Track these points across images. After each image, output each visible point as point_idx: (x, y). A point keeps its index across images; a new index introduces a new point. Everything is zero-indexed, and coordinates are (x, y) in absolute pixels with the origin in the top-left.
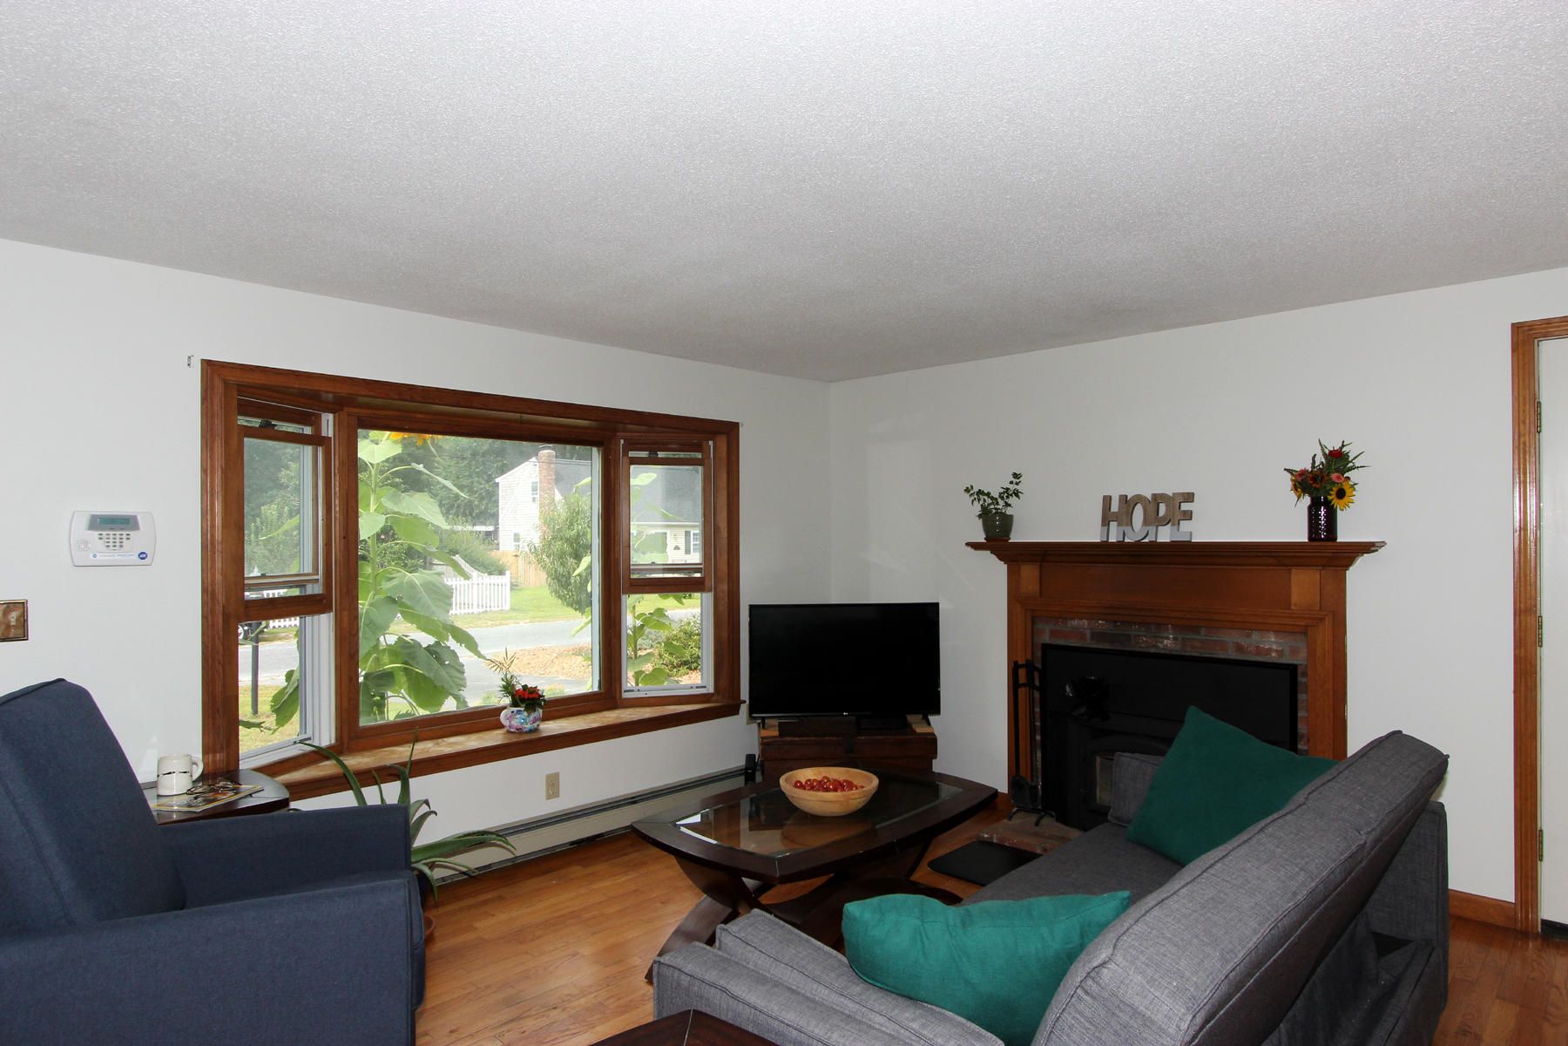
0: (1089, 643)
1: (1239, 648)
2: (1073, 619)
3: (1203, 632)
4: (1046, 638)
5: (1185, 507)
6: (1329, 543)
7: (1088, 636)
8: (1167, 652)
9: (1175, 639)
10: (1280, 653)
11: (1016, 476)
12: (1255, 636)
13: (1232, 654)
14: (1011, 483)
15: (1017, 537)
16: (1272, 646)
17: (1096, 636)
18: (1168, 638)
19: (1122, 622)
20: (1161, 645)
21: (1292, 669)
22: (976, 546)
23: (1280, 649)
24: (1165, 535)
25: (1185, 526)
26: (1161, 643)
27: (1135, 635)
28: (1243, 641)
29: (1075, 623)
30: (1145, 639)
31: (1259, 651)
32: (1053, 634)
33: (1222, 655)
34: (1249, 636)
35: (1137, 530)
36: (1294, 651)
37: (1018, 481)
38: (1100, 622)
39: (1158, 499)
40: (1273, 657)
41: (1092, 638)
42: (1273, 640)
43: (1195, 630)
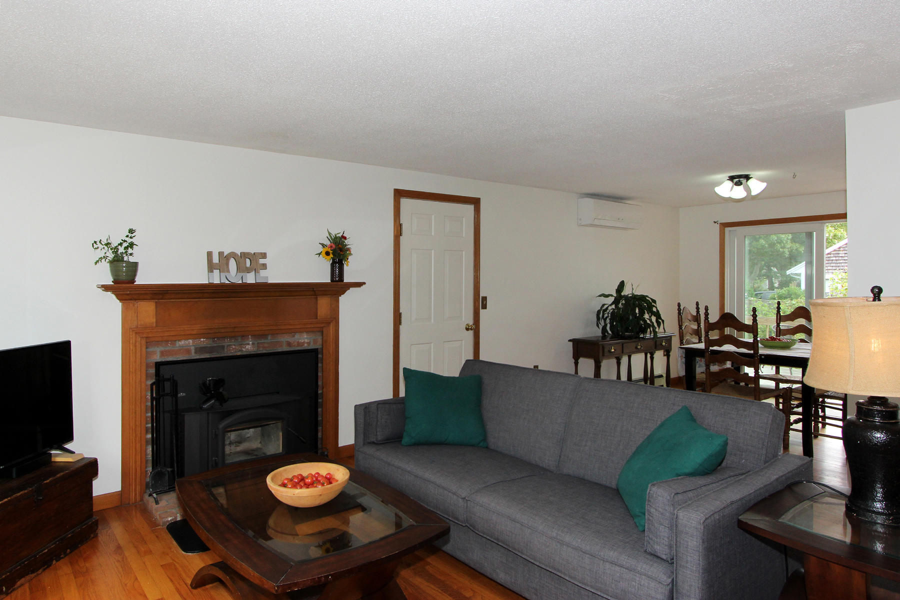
0: (194, 356)
1: (289, 344)
2: (180, 340)
3: (269, 337)
4: (157, 358)
5: (262, 261)
6: (339, 283)
7: (193, 351)
8: (248, 353)
9: (253, 344)
10: (309, 343)
11: (131, 231)
12: (297, 336)
13: (285, 348)
14: (127, 236)
15: (140, 280)
16: (305, 340)
17: (199, 350)
18: (249, 344)
19: (218, 338)
20: (244, 349)
21: (315, 352)
22: (106, 288)
23: (309, 341)
24: (250, 279)
25: (263, 273)
26: (244, 347)
27: (228, 346)
28: (290, 340)
29: (182, 343)
30: (234, 347)
31: (299, 344)
32: (162, 353)
33: (280, 350)
34: (294, 336)
35: (233, 276)
36: (315, 341)
37: (133, 235)
38: (202, 340)
39: (245, 255)
40: (306, 346)
41: (196, 353)
42: (305, 337)
43: (264, 336)
